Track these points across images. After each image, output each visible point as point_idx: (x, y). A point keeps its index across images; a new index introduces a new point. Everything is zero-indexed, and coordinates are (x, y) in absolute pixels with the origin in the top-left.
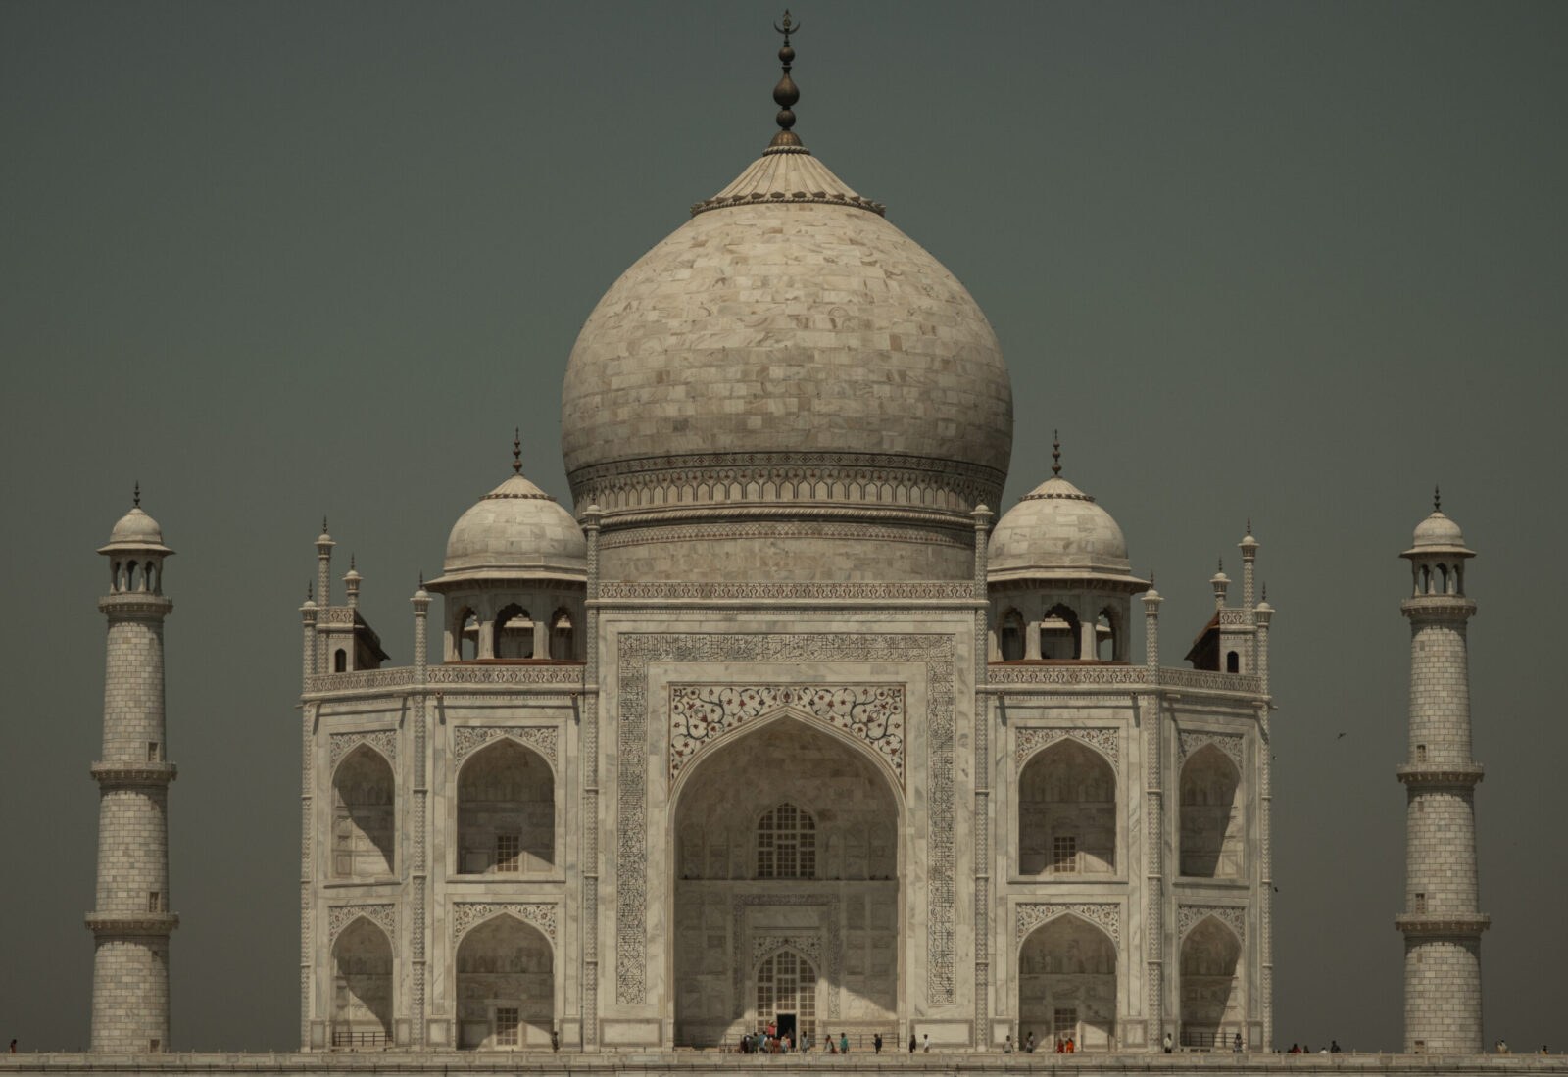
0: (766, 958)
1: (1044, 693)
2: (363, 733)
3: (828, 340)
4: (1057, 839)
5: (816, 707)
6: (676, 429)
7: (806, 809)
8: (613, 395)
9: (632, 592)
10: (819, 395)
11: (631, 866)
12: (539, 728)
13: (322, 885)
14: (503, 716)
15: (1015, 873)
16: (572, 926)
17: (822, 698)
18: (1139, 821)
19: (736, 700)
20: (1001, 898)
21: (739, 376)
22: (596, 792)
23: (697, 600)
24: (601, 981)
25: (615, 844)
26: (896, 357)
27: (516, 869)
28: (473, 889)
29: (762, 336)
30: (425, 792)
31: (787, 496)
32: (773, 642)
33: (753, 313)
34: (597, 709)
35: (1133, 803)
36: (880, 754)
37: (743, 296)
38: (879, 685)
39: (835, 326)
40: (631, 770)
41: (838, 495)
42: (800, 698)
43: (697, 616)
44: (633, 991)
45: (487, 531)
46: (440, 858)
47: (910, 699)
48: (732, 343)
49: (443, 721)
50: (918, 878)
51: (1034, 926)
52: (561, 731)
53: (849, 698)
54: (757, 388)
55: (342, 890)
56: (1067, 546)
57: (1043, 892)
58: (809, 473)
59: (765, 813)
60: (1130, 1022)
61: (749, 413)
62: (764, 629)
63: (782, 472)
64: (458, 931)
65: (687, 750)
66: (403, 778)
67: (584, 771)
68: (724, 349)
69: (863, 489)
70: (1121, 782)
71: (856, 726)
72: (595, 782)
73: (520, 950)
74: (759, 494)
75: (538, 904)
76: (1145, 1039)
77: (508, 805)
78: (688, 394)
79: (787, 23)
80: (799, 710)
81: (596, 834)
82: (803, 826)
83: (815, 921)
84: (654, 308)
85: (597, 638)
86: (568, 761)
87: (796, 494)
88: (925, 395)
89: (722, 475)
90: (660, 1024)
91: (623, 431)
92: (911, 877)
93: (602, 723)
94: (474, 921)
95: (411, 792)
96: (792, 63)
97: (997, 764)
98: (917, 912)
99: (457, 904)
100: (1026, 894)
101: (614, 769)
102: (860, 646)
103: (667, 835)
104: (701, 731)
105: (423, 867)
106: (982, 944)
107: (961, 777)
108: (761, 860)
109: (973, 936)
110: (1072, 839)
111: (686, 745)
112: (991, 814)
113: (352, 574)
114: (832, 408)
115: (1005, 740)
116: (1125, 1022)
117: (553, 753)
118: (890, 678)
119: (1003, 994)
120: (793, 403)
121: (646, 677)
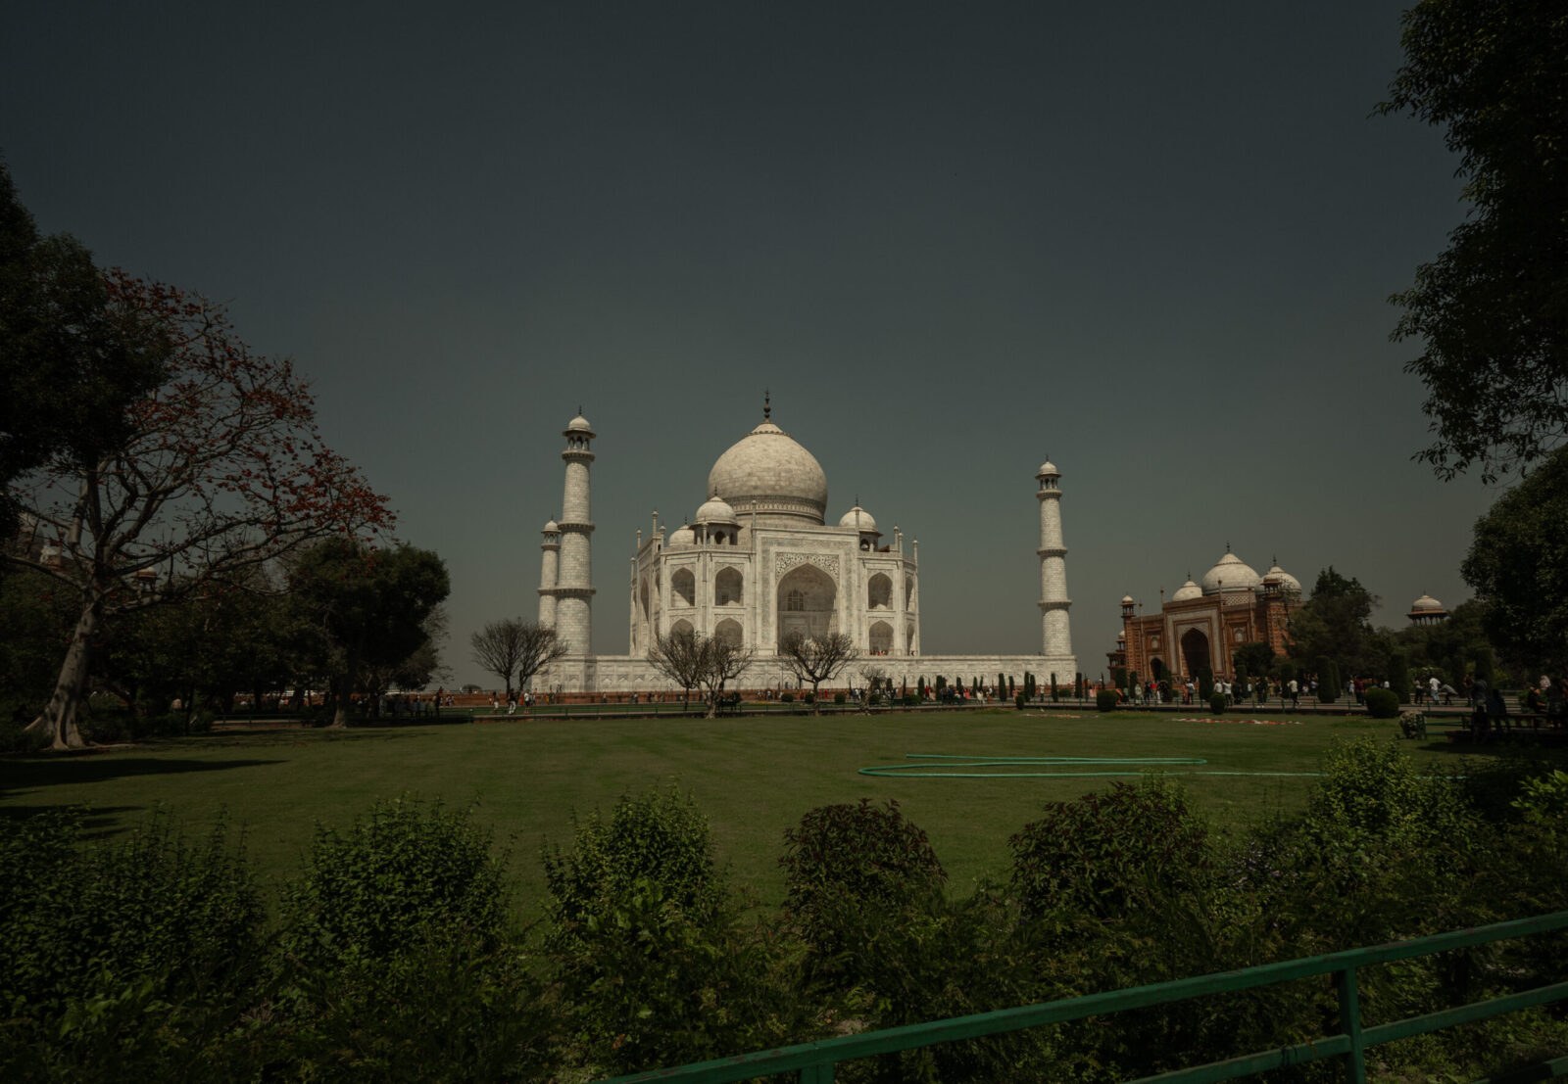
0: (790, 632)
1: (874, 559)
2: (683, 564)
3: (795, 467)
4: (872, 601)
5: (815, 561)
6: (754, 488)
7: (801, 591)
8: (734, 479)
9: (766, 526)
10: (794, 481)
11: (765, 605)
12: (739, 563)
13: (667, 610)
14: (728, 560)
15: (867, 608)
16: (749, 621)
17: (817, 558)
18: (898, 595)
19: (794, 558)
20: (864, 615)
21: (773, 475)
22: (756, 582)
23: (783, 529)
24: (757, 637)
25: (761, 598)
26: (811, 474)
27: (727, 605)
28: (720, 610)
29: (778, 464)
30: (706, 581)
31: (785, 508)
32: (804, 542)
33: (776, 458)
34: (756, 558)
35: (897, 589)
36: (833, 574)
37: (772, 454)
38: (832, 555)
39: (796, 464)
40: (765, 576)
41: (797, 509)
42: (811, 558)
43: (783, 533)
44: (766, 640)
45: (709, 511)
46: (710, 601)
47: (840, 560)
48: (771, 466)
49: (712, 560)
50: (843, 610)
51: (873, 623)
52: (745, 564)
53: (824, 558)
54: (778, 478)
55: (675, 610)
56: (866, 523)
57: (875, 614)
58: (790, 502)
59: (790, 592)
60: (898, 650)
61: (776, 484)
62: (801, 538)
63: (783, 501)
64: (715, 622)
65: (781, 572)
66: (698, 577)
67: (752, 576)
68: (768, 467)
69: (801, 507)
70: (894, 584)
71: (826, 566)
72: (755, 579)
74: (778, 507)
75: (739, 615)
76: (902, 654)
77: (725, 586)
78: (758, 479)
79: (768, 391)
80: (811, 561)
81: (756, 594)
82: (800, 596)
83: (804, 622)
85: (756, 538)
86: (747, 573)
87: (787, 508)
88: (818, 485)
89: (767, 501)
90: (773, 649)
91: (737, 489)
92: (841, 609)
93: (757, 563)
94: (720, 619)
95: (702, 581)
96: (769, 401)
97: (863, 578)
98: (843, 619)
99: (715, 614)
100: (871, 614)
101: (760, 576)
102: (826, 544)
103: (776, 595)
104: (784, 566)
105: (705, 603)
106: (860, 628)
107: (854, 581)
108: (789, 605)
109: (858, 626)
110: (876, 600)
111: (780, 570)
112: (861, 592)
113: (640, 531)
114: (797, 485)
115: (865, 572)
116: (896, 650)
117: (743, 571)
118: (836, 554)
119: (865, 642)
120: (787, 483)
121: (769, 550)
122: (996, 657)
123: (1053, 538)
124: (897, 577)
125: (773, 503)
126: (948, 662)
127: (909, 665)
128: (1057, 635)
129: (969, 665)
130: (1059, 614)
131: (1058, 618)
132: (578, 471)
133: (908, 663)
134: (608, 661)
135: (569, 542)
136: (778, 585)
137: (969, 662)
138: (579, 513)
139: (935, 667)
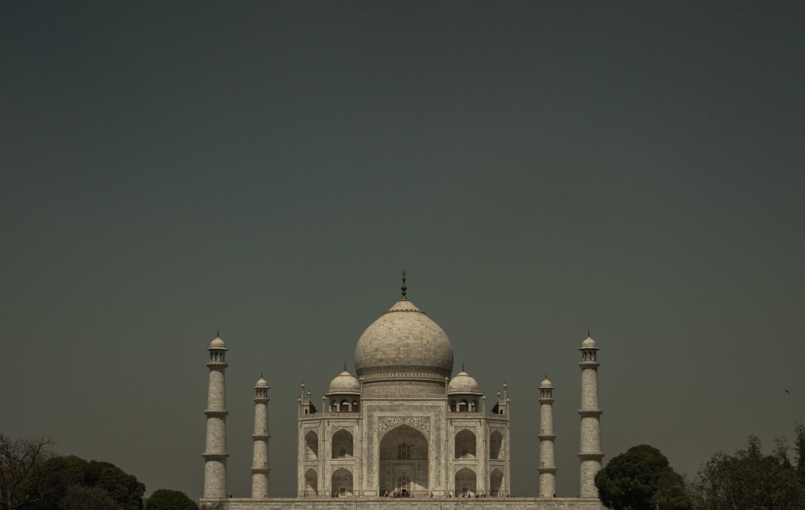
0: (400, 477)
1: (460, 419)
2: (311, 428)
3: (413, 342)
4: (463, 451)
5: (410, 422)
6: (380, 361)
7: (408, 444)
8: (366, 354)
9: (370, 397)
10: (411, 354)
11: (370, 456)
12: (350, 427)
13: (302, 461)
14: (342, 424)
15: (454, 458)
16: (357, 470)
17: (412, 420)
18: (481, 447)
19: (393, 420)
20: (451, 464)
21: (394, 350)
22: (362, 441)
23: (384, 398)
24: (363, 482)
25: (366, 452)
26: (428, 345)
27: (345, 457)
28: (335, 462)
29: (399, 341)
30: (325, 441)
31: (404, 376)
32: (401, 408)
33: (397, 336)
34: (362, 422)
35: (480, 443)
36: (425, 432)
37: (394, 332)
38: (424, 417)
39: (414, 339)
40: (370, 436)
41: (415, 376)
42: (407, 420)
43: (385, 402)
44: (371, 484)
45: (338, 383)
46: (328, 455)
47: (431, 420)
49: (329, 425)
50: (433, 459)
51: (458, 470)
52: (355, 427)
53: (418, 420)
54: (397, 352)
55: (307, 462)
56: (465, 387)
57: (460, 462)
58: (409, 371)
59: (399, 445)
61: (396, 357)
62: (399, 405)
63: (403, 371)
64: (332, 471)
65: (382, 431)
66: (320, 438)
67: (360, 436)
69: (421, 374)
70: (477, 438)
71: (419, 426)
72: (362, 438)
73: (346, 475)
74: (398, 375)
75: (350, 465)
77: (343, 443)
78: (382, 353)
79: (404, 273)
80: (407, 422)
81: (362, 450)
82: (408, 448)
83: (410, 469)
84: (375, 335)
85: (362, 407)
86: (356, 434)
87: (406, 375)
88: (434, 353)
89: (390, 371)
90: (376, 491)
91: (368, 362)
92: (431, 459)
93: (364, 426)
94: (336, 469)
95: (322, 441)
96: (405, 281)
97: (450, 434)
98: (433, 467)
99: (332, 465)
100: (456, 463)
101: (366, 436)
102: (420, 408)
103: (378, 450)
104: (385, 427)
105: (324, 457)
106: (447, 473)
107: (442, 437)
108: (398, 456)
109: (445, 472)
110: (467, 451)
112: (449, 445)
113: (309, 393)
114: (414, 357)
115: (452, 429)
116: (478, 491)
117: (353, 432)
118: (427, 415)
119: (451, 485)
120: (405, 355)
121: (373, 416)
123: (589, 403)
124: (480, 433)
125: (395, 372)
126: (488, 503)
127: (456, 505)
128: (587, 481)
129: (507, 505)
130: (589, 464)
131: (589, 468)
132: (216, 376)
133: (455, 503)
134: (236, 502)
135: (210, 424)
136: (380, 441)
137: (507, 503)
138: (217, 404)
139: (478, 506)
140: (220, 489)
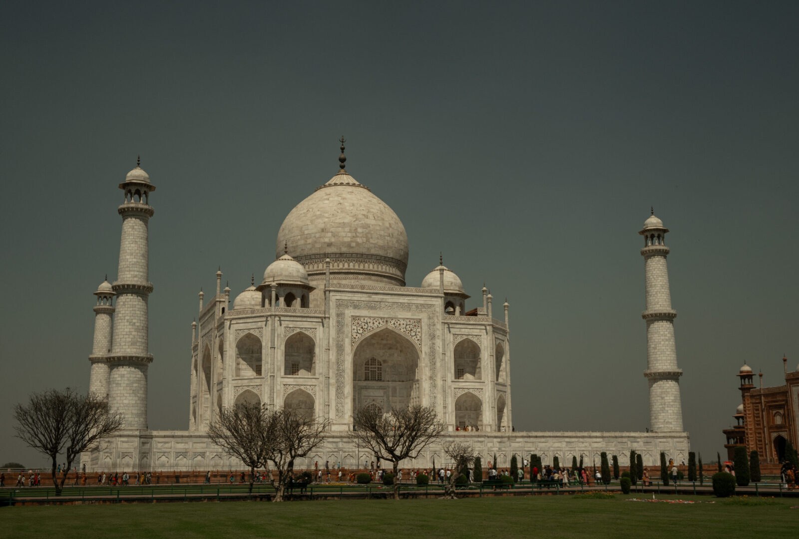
0: (368, 405)
1: (460, 324)
2: (249, 329)
3: (373, 222)
4: (458, 370)
5: (395, 325)
6: (328, 246)
7: (379, 359)
8: (305, 236)
9: (340, 287)
10: (372, 238)
11: (340, 373)
12: (311, 328)
13: (231, 379)
14: (299, 324)
15: (453, 379)
16: (321, 393)
17: (397, 322)
18: (487, 363)
19: (372, 322)
20: (449, 386)
21: (348, 231)
22: (329, 349)
23: (360, 290)
24: (330, 411)
25: (335, 367)
26: (391, 229)
27: (298, 375)
28: (290, 380)
29: (355, 219)
30: (274, 348)
31: (362, 267)
32: (383, 305)
33: (351, 213)
34: (329, 323)
35: (486, 358)
36: (414, 340)
37: (348, 208)
38: (413, 319)
39: (375, 218)
40: (339, 343)
41: (376, 269)
42: (391, 322)
43: (360, 295)
44: (340, 414)
45: (282, 269)
46: (279, 370)
47: (423, 324)
48: (346, 221)
49: (281, 325)
50: (426, 380)
51: (459, 395)
52: (317, 330)
53: (405, 323)
54: (354, 235)
55: (240, 381)
56: (452, 283)
57: (462, 385)
58: (368, 261)
59: (367, 361)
60: (487, 425)
61: (352, 241)
62: (380, 300)
63: (360, 260)
64: (285, 394)
65: (357, 337)
66: (266, 343)
67: (325, 343)
68: (344, 222)
70: (482, 351)
71: (407, 332)
72: (329, 346)
73: (300, 401)
74: (353, 266)
75: (310, 386)
76: (491, 431)
77: (296, 354)
78: (332, 235)
79: (343, 139)
80: (391, 326)
81: (329, 363)
82: (378, 365)
83: (382, 394)
84: (318, 211)
85: (329, 300)
86: (320, 339)
87: (364, 267)
88: (397, 241)
89: (342, 260)
90: (348, 424)
92: (424, 379)
93: (331, 328)
94: (290, 390)
95: (269, 348)
96: (344, 151)
97: (447, 345)
98: (426, 390)
99: (284, 385)
100: (457, 385)
101: (334, 342)
102: (407, 307)
103: (351, 364)
104: (361, 332)
105: (274, 372)
106: (445, 401)
107: (438, 348)
108: (366, 375)
109: (442, 398)
110: (463, 370)
111: (357, 335)
112: (446, 361)
113: (201, 293)
114: (375, 242)
115: (450, 338)
116: (486, 425)
117: (315, 336)
118: (418, 317)
119: (451, 416)
120: (365, 239)
121: (344, 314)
122: (598, 434)
123: (660, 301)
124: (486, 344)
125: (349, 261)
126: (543, 440)
127: (500, 442)
128: (666, 409)
129: (567, 442)
130: (668, 385)
131: (668, 390)
132: (135, 227)
133: (499, 440)
134: (165, 437)
135: (124, 305)
136: (353, 352)
137: (567, 440)
138: (136, 273)
139: (529, 445)
140: (138, 415)
